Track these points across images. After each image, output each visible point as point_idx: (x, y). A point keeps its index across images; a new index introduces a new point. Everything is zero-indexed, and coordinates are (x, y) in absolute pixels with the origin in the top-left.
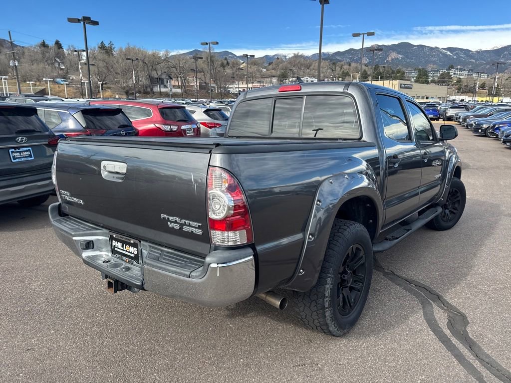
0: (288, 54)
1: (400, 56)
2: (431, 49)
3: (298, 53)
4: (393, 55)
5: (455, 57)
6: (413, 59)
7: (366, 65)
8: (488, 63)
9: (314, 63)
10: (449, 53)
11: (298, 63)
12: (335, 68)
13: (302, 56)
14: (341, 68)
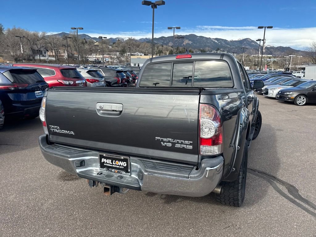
0: (125, 38)
1: (190, 42)
2: (207, 38)
3: (131, 38)
4: (186, 42)
5: (220, 44)
6: (197, 44)
7: (172, 47)
8: (236, 48)
9: (141, 44)
10: (216, 41)
11: (132, 43)
12: (154, 48)
13: (134, 40)
14: (158, 48)
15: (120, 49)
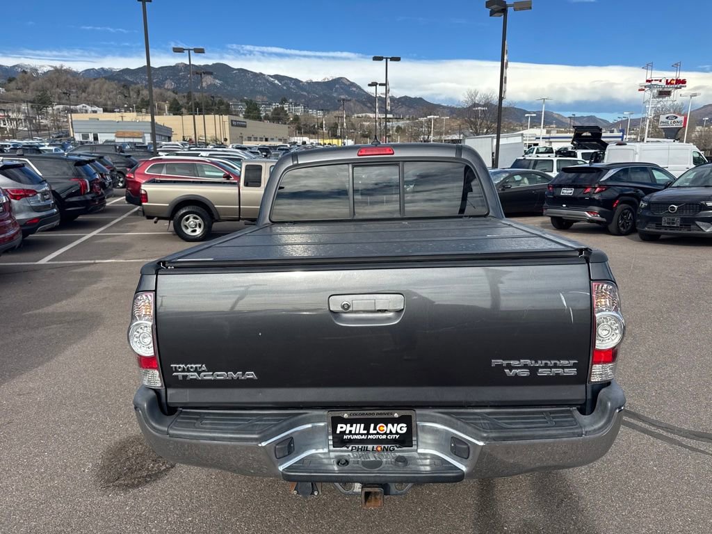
0: (43, 66)
1: (217, 81)
2: (255, 75)
3: (62, 67)
4: (208, 80)
5: (285, 88)
6: (234, 87)
7: (174, 91)
8: (321, 97)
9: (92, 83)
10: (276, 82)
11: (65, 81)
12: (129, 94)
13: (68, 72)
14: (138, 93)
15: (31, 95)
